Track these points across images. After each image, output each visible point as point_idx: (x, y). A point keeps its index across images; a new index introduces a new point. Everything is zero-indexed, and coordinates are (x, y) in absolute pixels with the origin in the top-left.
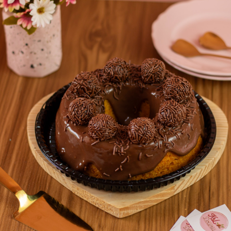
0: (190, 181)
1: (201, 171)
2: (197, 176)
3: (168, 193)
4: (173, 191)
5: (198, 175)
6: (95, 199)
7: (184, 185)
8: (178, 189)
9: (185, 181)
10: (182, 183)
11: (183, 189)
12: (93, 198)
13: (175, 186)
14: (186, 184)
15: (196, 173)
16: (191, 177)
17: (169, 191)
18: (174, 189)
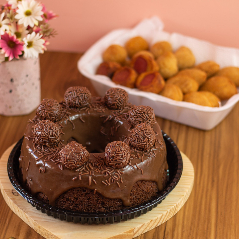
0: (150, 225)
1: (162, 216)
2: (158, 221)
3: (128, 236)
4: (132, 233)
5: (159, 219)
6: (55, 237)
7: (144, 229)
8: (138, 232)
9: (145, 225)
10: (142, 226)
11: (143, 232)
12: (53, 236)
13: (134, 229)
14: (146, 228)
15: (156, 218)
16: (152, 221)
17: (129, 234)
18: (134, 232)
